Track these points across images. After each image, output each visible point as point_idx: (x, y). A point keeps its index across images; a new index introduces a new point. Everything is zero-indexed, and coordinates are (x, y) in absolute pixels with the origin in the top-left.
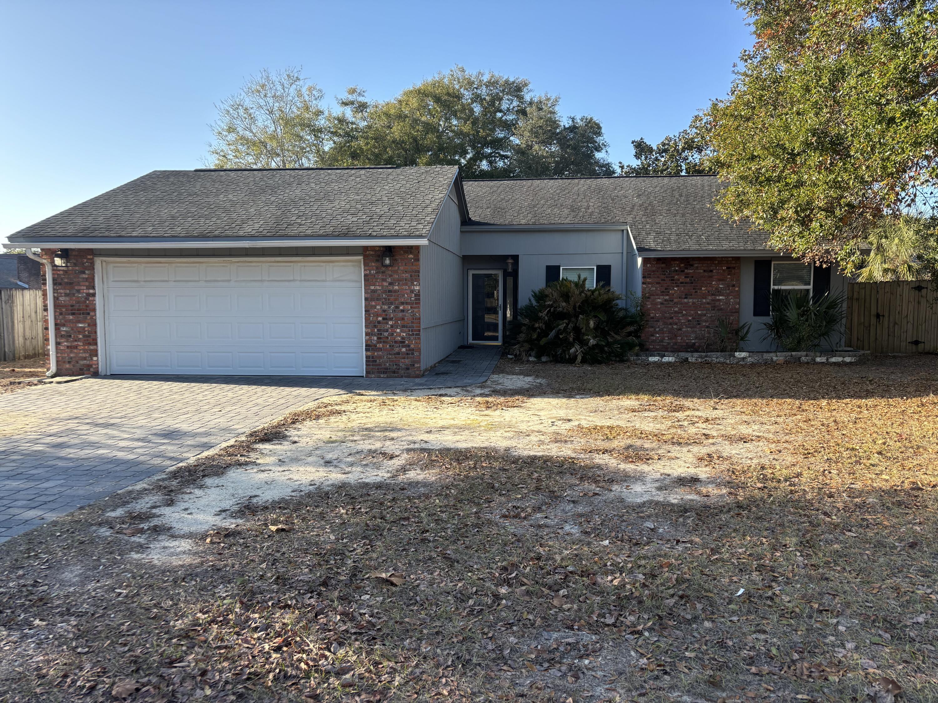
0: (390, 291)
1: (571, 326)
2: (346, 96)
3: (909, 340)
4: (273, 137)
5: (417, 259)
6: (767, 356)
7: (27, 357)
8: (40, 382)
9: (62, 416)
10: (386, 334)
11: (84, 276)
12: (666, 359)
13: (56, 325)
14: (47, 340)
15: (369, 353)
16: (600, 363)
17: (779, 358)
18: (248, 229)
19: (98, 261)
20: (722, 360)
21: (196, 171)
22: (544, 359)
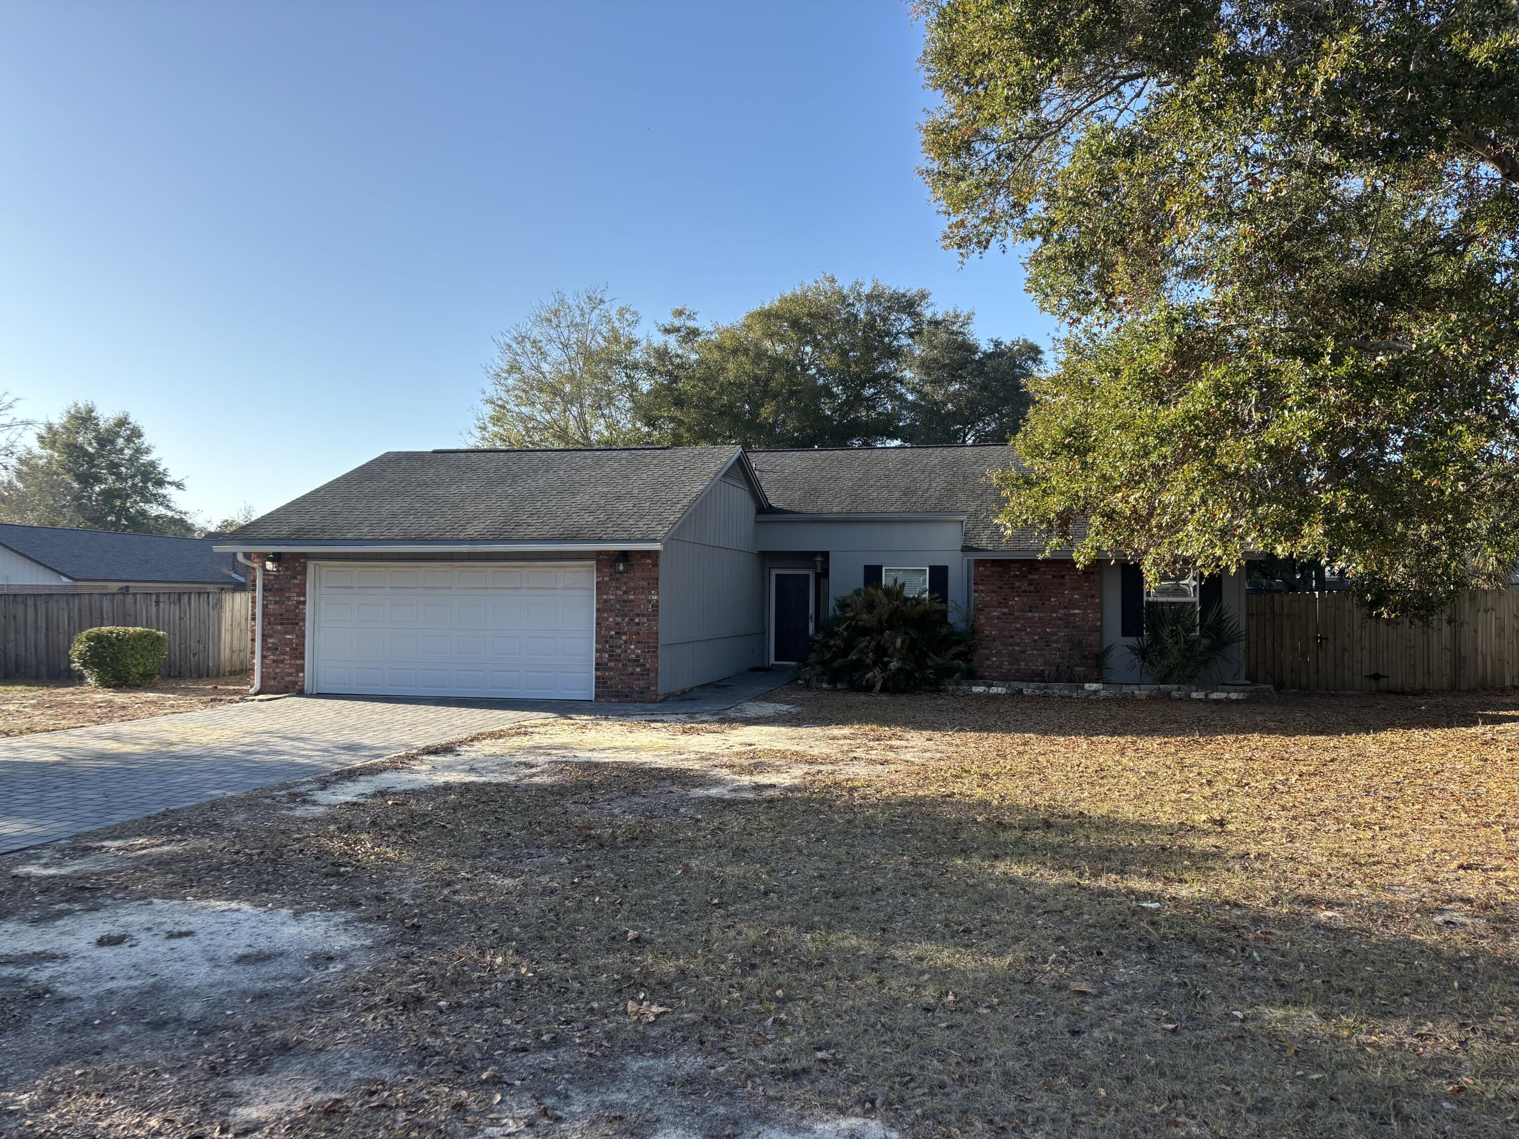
0: (624, 601)
1: (874, 643)
2: (669, 320)
3: (1365, 673)
4: (571, 378)
5: (656, 565)
6: (1126, 689)
7: (233, 673)
8: (242, 700)
9: (256, 730)
10: (619, 651)
11: (296, 581)
12: (994, 690)
13: (263, 636)
14: (253, 653)
15: (599, 673)
16: (903, 692)
17: (1141, 692)
18: (471, 531)
19: (311, 565)
20: (1066, 692)
21: (435, 452)
22: (839, 686)
